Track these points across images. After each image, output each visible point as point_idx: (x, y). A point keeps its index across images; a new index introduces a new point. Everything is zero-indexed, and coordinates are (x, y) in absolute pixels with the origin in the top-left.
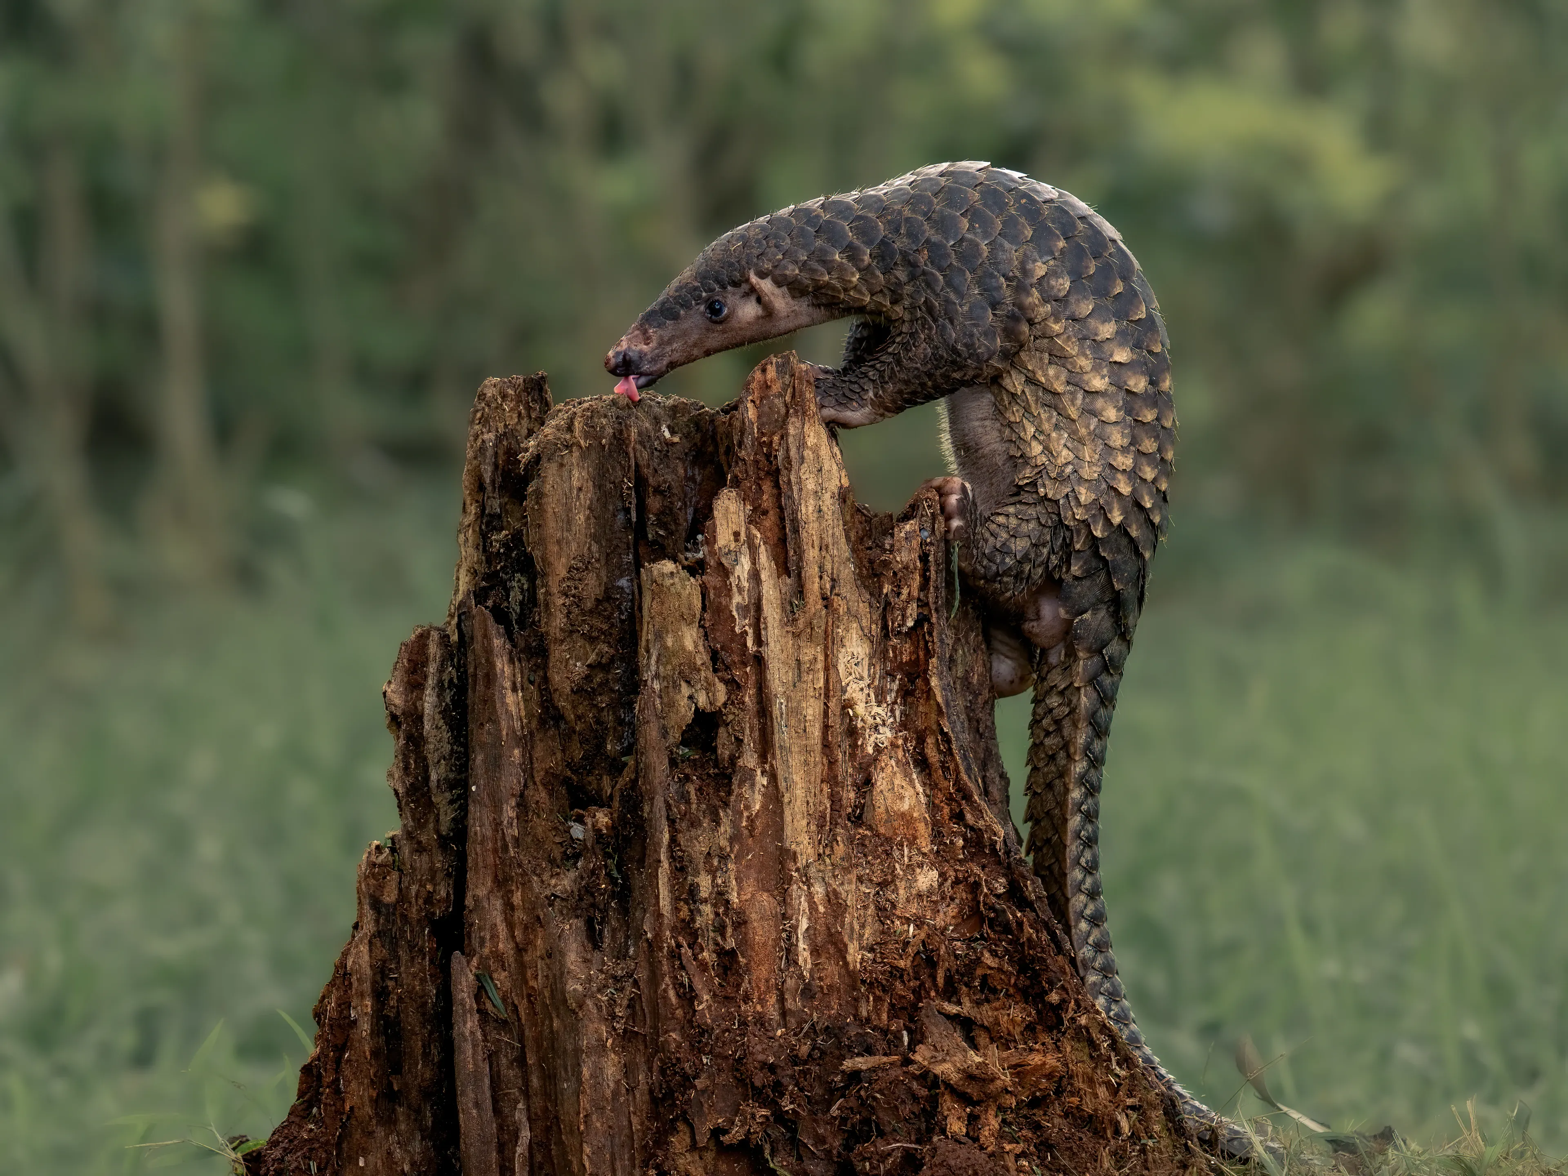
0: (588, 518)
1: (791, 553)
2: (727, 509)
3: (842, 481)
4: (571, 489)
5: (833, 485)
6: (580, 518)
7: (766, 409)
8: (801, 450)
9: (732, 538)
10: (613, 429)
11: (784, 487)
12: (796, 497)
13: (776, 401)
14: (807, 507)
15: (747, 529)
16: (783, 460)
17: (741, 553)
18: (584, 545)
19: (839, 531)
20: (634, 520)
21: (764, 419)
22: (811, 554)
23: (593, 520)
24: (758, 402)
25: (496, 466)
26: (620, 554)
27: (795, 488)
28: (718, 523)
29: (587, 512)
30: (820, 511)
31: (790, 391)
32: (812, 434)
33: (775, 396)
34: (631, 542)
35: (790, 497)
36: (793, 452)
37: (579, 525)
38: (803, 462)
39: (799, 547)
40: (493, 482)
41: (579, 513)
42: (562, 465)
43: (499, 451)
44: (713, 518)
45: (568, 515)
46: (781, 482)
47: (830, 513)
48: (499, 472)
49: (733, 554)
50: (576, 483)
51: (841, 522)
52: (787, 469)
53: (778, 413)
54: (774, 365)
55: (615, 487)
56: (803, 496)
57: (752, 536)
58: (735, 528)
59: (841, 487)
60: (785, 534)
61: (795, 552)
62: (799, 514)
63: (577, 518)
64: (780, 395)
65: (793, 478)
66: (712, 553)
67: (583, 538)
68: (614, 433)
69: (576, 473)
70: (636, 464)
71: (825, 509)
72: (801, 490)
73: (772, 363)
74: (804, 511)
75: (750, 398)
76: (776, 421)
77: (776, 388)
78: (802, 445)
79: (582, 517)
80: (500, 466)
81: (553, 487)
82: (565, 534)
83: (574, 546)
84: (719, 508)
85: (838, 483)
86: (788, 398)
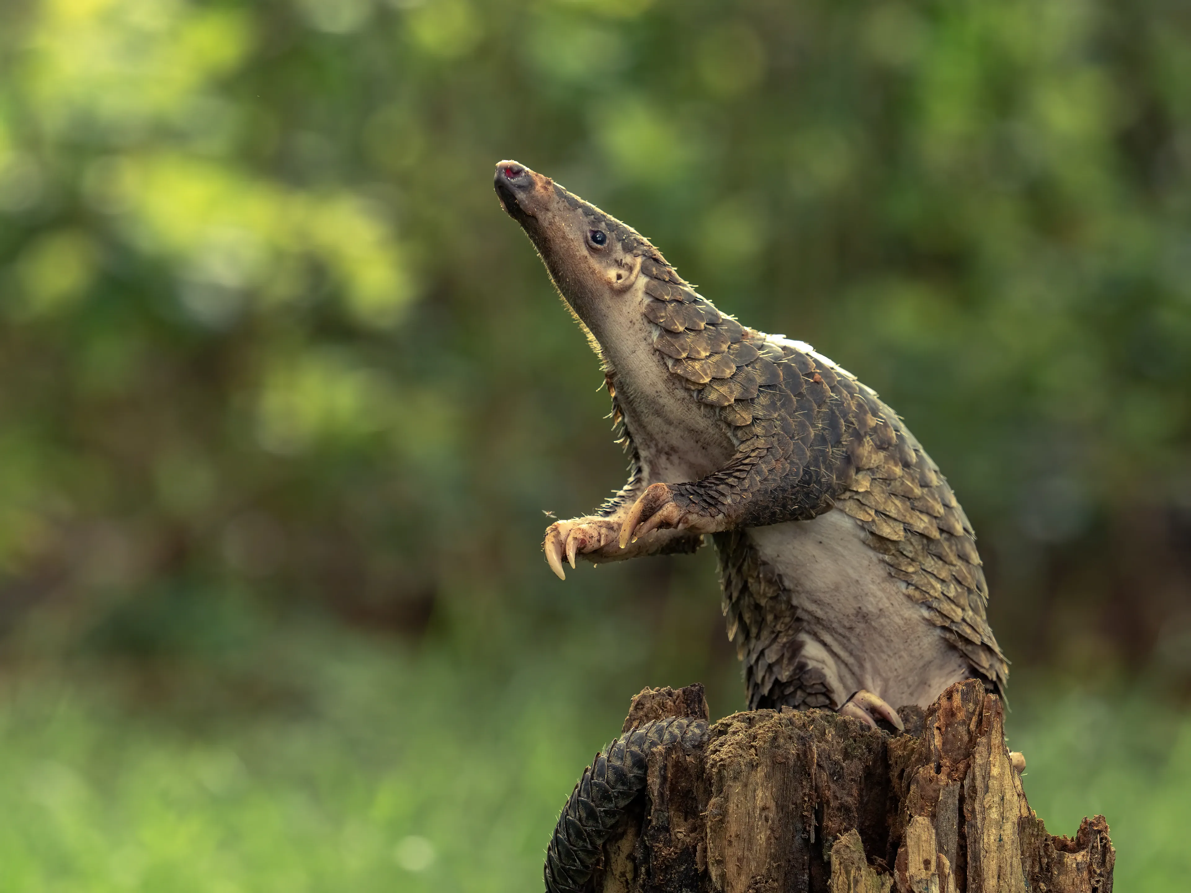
0: (769, 838)
1: (970, 879)
2: (919, 837)
3: (1022, 811)
4: (754, 808)
5: (1013, 816)
6: (762, 837)
7: (950, 736)
8: (987, 779)
9: (922, 866)
10: (798, 750)
11: (967, 815)
12: (979, 825)
13: (960, 728)
14: (989, 836)
15: (938, 857)
16: (969, 788)
17: (931, 881)
18: (764, 865)
19: (1016, 862)
20: (813, 841)
21: (948, 747)
22: (991, 883)
23: (773, 841)
24: (943, 729)
25: (664, 778)
26: (796, 874)
27: (979, 817)
28: (910, 850)
29: (768, 832)
30: (1000, 840)
31: (975, 719)
32: (997, 764)
33: (959, 723)
34: (807, 862)
35: (974, 826)
36: (979, 783)
37: (760, 845)
38: (987, 791)
39: (979, 876)
40: (661, 795)
41: (760, 832)
42: (746, 785)
43: (668, 764)
44: (905, 845)
45: (749, 834)
46: (965, 811)
47: (1009, 843)
48: (668, 785)
49: (925, 882)
50: (759, 803)
51: (1019, 852)
52: (971, 797)
53: (961, 740)
54: (960, 693)
55: (796, 808)
56: (986, 825)
57: (942, 865)
58: (926, 856)
59: (1021, 817)
60: (966, 863)
61: (974, 880)
62: (981, 842)
63: (758, 837)
64: (965, 723)
65: (977, 806)
66: (904, 880)
67: (763, 857)
68: (798, 755)
69: (760, 793)
70: (816, 784)
71: (1005, 838)
72: (984, 819)
73: (958, 691)
74: (986, 841)
75: (936, 725)
76: (959, 748)
77: (961, 716)
78: (987, 776)
79: (763, 837)
80: (669, 779)
81: (737, 806)
82: (746, 853)
83: (753, 865)
84: (912, 836)
85: (1018, 813)
86: (972, 727)
